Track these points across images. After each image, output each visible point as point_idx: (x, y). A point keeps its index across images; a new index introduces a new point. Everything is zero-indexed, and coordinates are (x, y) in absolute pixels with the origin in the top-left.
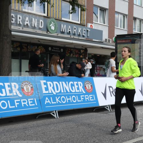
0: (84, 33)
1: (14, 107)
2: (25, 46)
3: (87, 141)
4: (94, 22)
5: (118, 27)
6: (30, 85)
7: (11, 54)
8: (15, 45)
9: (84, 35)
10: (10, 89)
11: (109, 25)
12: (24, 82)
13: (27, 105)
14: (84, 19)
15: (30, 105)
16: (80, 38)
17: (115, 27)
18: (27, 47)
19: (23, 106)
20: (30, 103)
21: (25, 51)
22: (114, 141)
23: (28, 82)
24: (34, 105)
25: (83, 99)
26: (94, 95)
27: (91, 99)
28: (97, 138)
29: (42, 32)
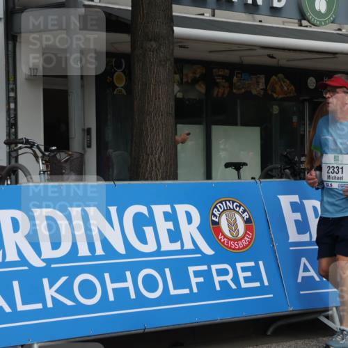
1: (187, 291)
2: (223, 77)
6: (243, 212)
7: (172, 103)
8: (189, 73)
10: (172, 228)
12: (221, 202)
13: (234, 287)
15: (244, 285)
18: (229, 79)
19: (218, 288)
20: (245, 278)
21: (223, 94)
23: (233, 202)
24: (257, 284)
29: (284, 23)
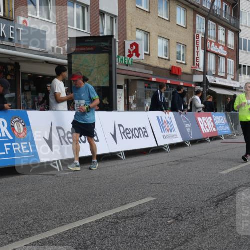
0: (12, 34)
3: (11, 223)
4: (29, 15)
5: (74, 27)
9: (11, 38)
11: (57, 22)
14: (11, 9)
16: (4, 44)
17: (69, 26)
22: (62, 219)
25: (8, 151)
26: (30, 143)
27: (25, 149)
28: (31, 216)
